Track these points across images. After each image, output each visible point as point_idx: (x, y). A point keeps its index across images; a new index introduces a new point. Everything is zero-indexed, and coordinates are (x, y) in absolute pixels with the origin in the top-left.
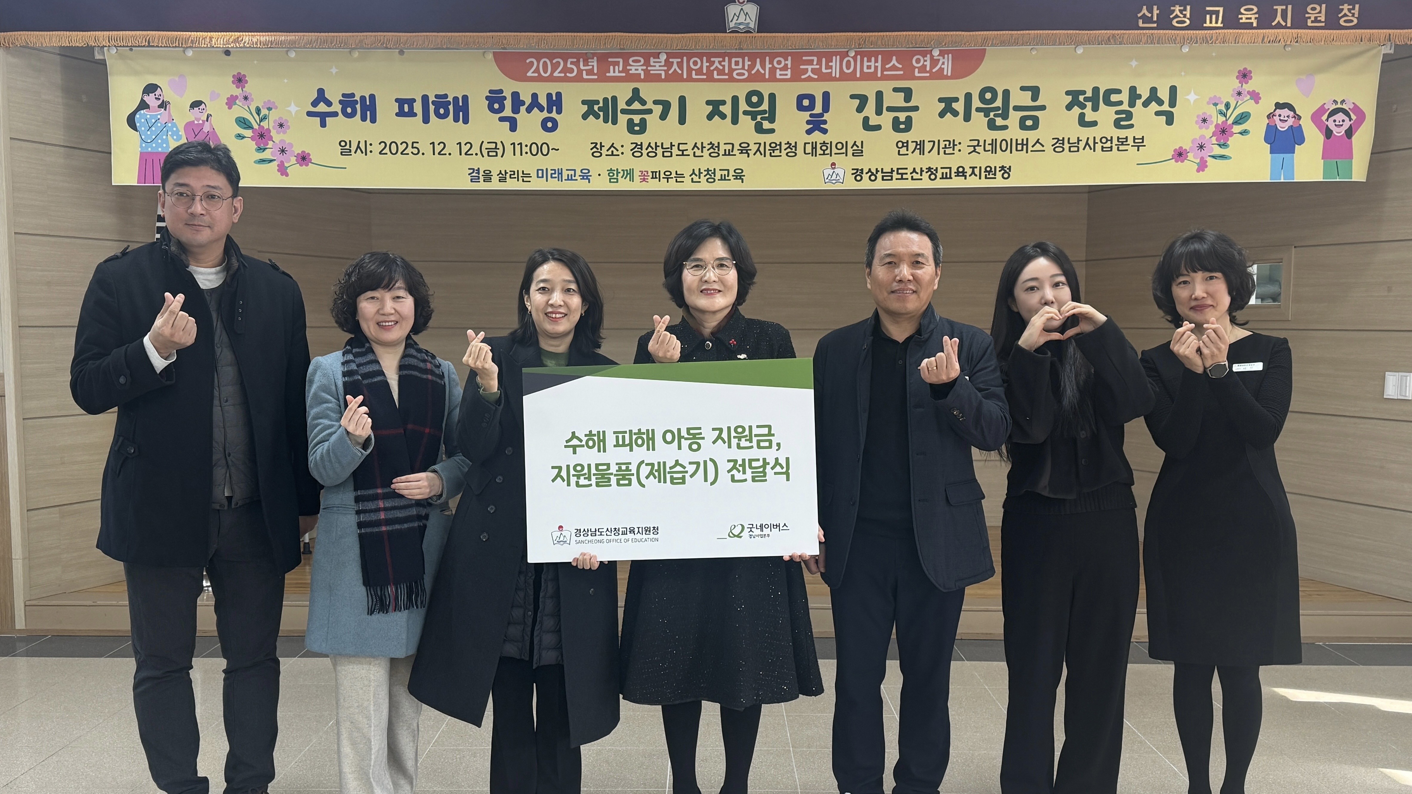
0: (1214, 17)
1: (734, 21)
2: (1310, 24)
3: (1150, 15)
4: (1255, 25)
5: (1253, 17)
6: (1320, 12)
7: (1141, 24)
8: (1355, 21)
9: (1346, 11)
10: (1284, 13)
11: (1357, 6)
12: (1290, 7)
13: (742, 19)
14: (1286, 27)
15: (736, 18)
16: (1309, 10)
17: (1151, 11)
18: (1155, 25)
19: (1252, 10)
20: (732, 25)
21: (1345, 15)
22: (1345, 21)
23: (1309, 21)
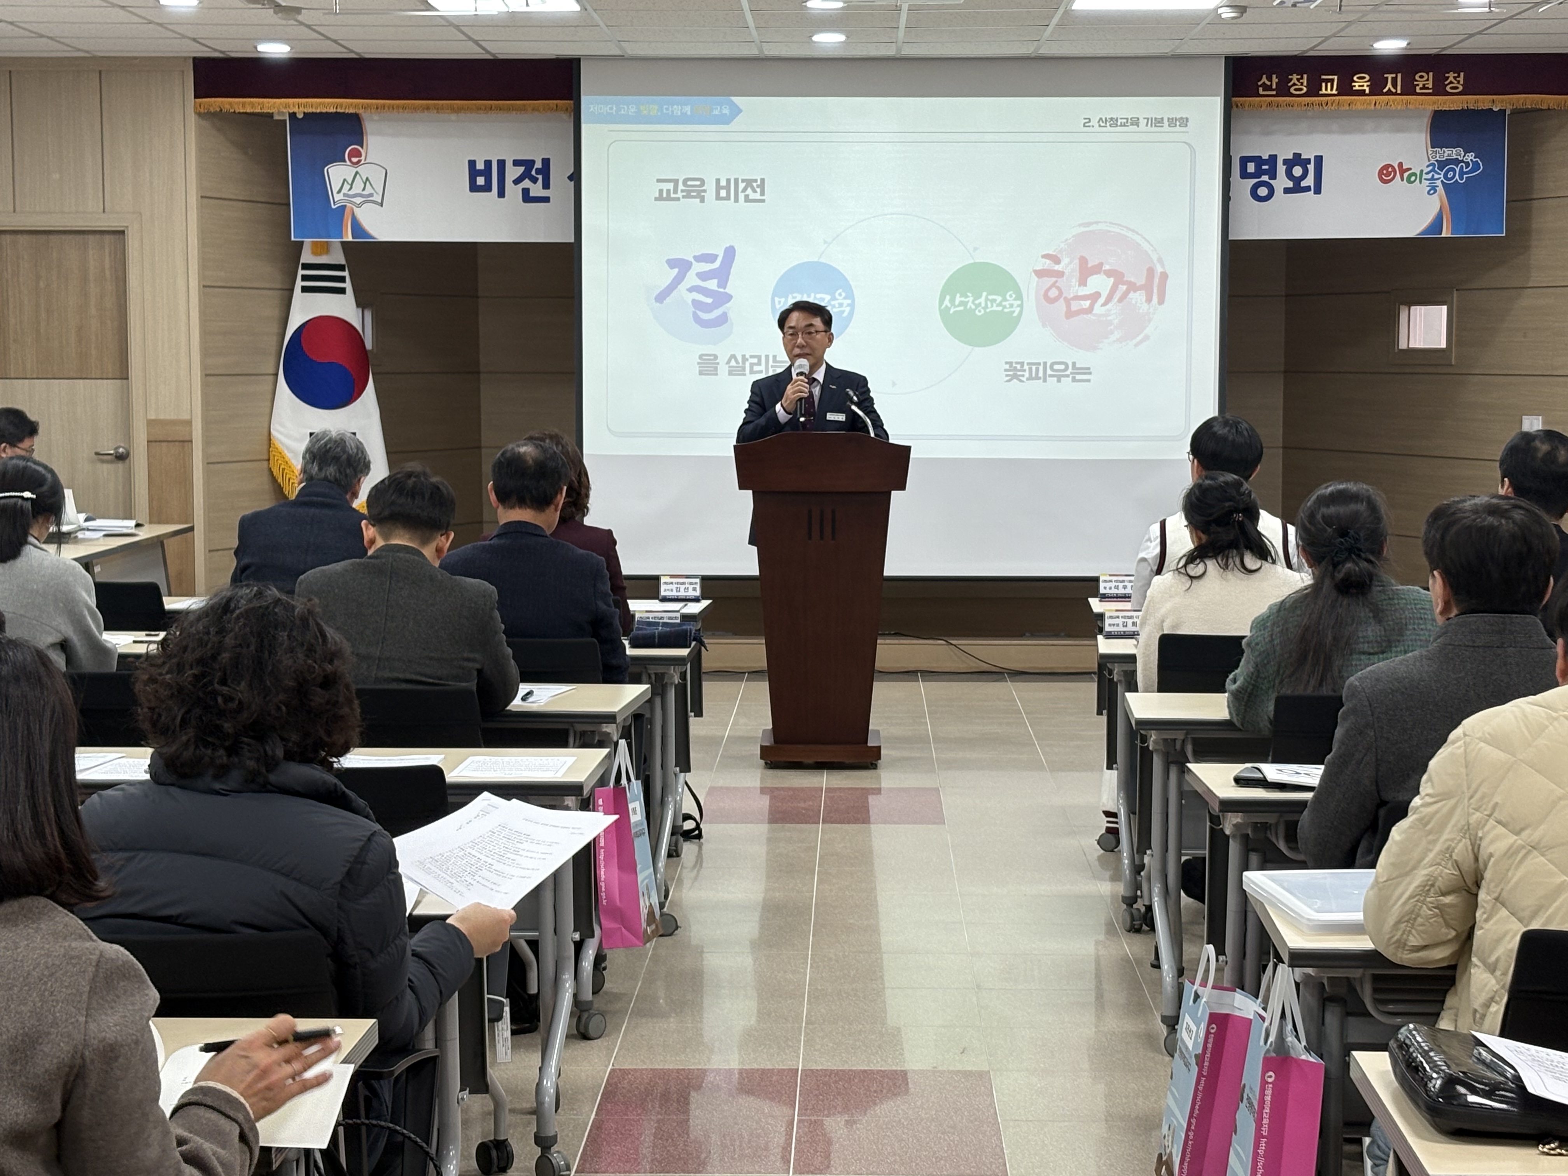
0: (1329, 84)
2: (1418, 90)
3: (1269, 83)
4: (1367, 91)
5: (1365, 84)
6: (1428, 80)
7: (1261, 92)
8: (1461, 88)
9: (1451, 79)
10: (1395, 80)
11: (1462, 74)
12: (1399, 75)
14: (1396, 94)
16: (1417, 78)
17: (1270, 80)
18: (1274, 93)
19: (1364, 78)
21: (1451, 82)
22: (1451, 88)
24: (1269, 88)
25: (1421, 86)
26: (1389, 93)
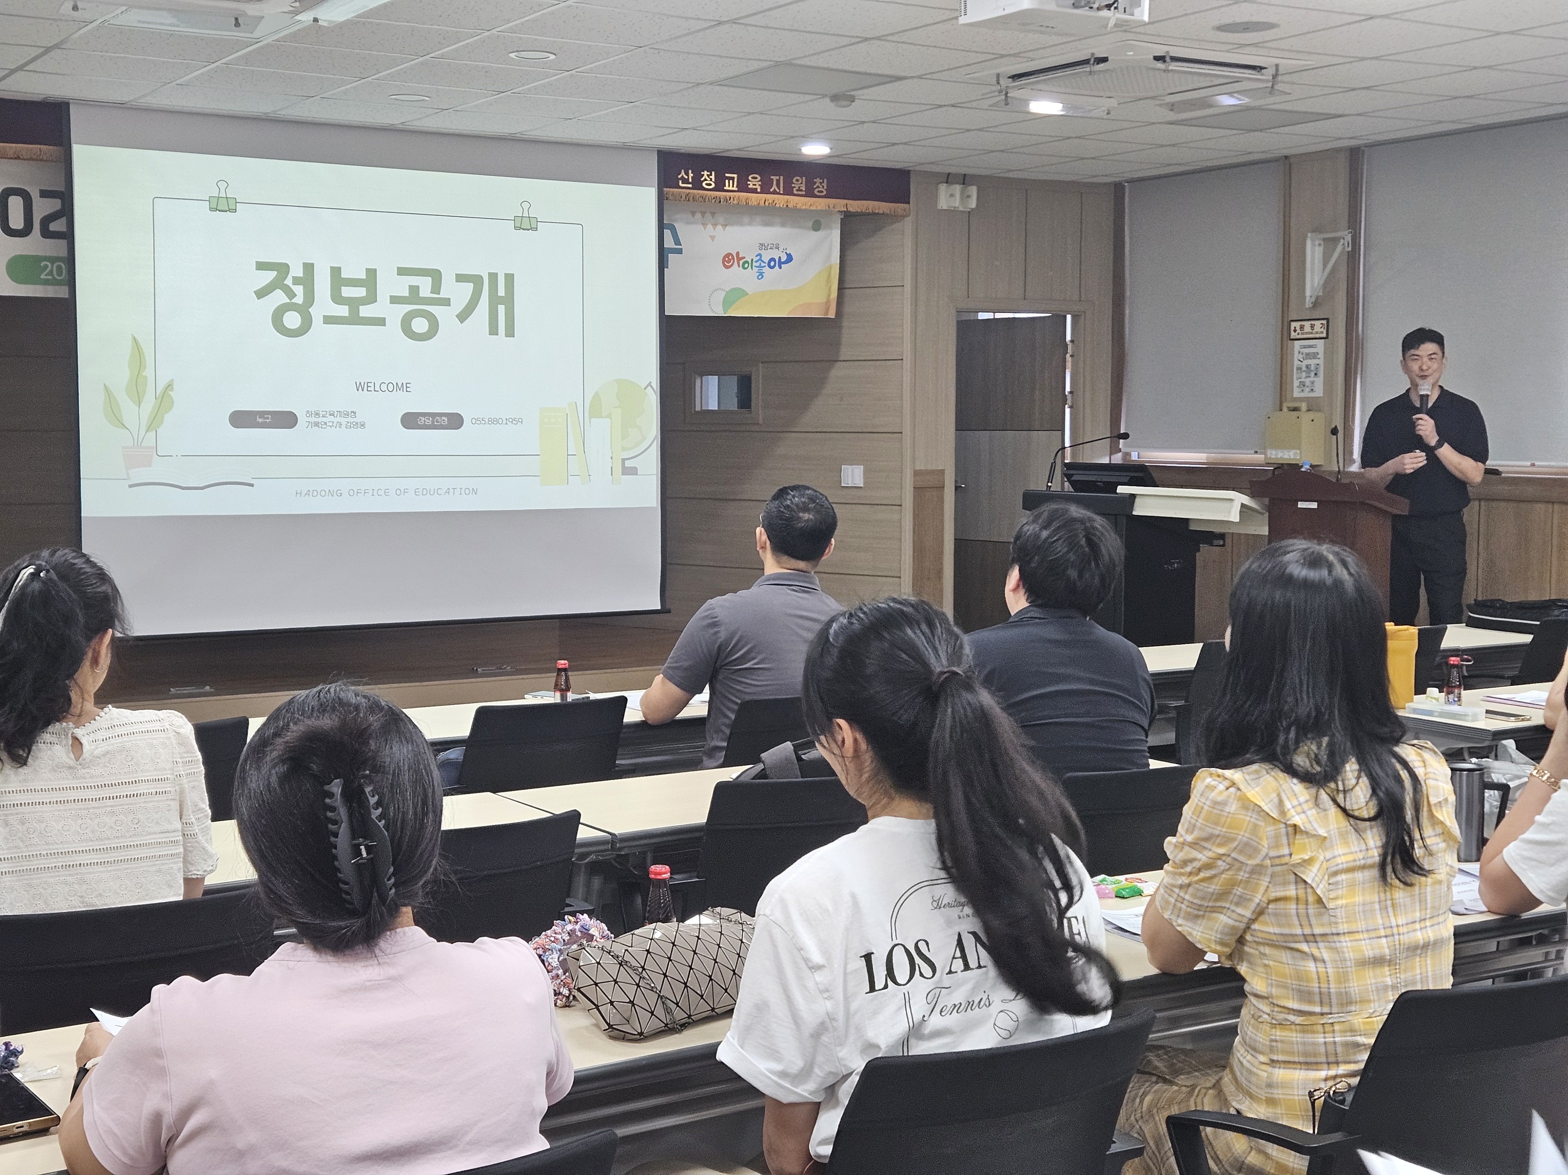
0: (731, 182)
2: (795, 192)
3: (686, 177)
4: (759, 190)
5: (757, 183)
6: (802, 183)
7: (680, 184)
8: (825, 193)
9: (818, 184)
10: (778, 181)
11: (826, 181)
12: (782, 177)
14: (779, 193)
16: (794, 181)
17: (687, 174)
18: (690, 186)
19: (756, 178)
21: (818, 187)
22: (819, 191)
23: (794, 189)
24: (687, 181)
25: (797, 188)
26: (775, 193)
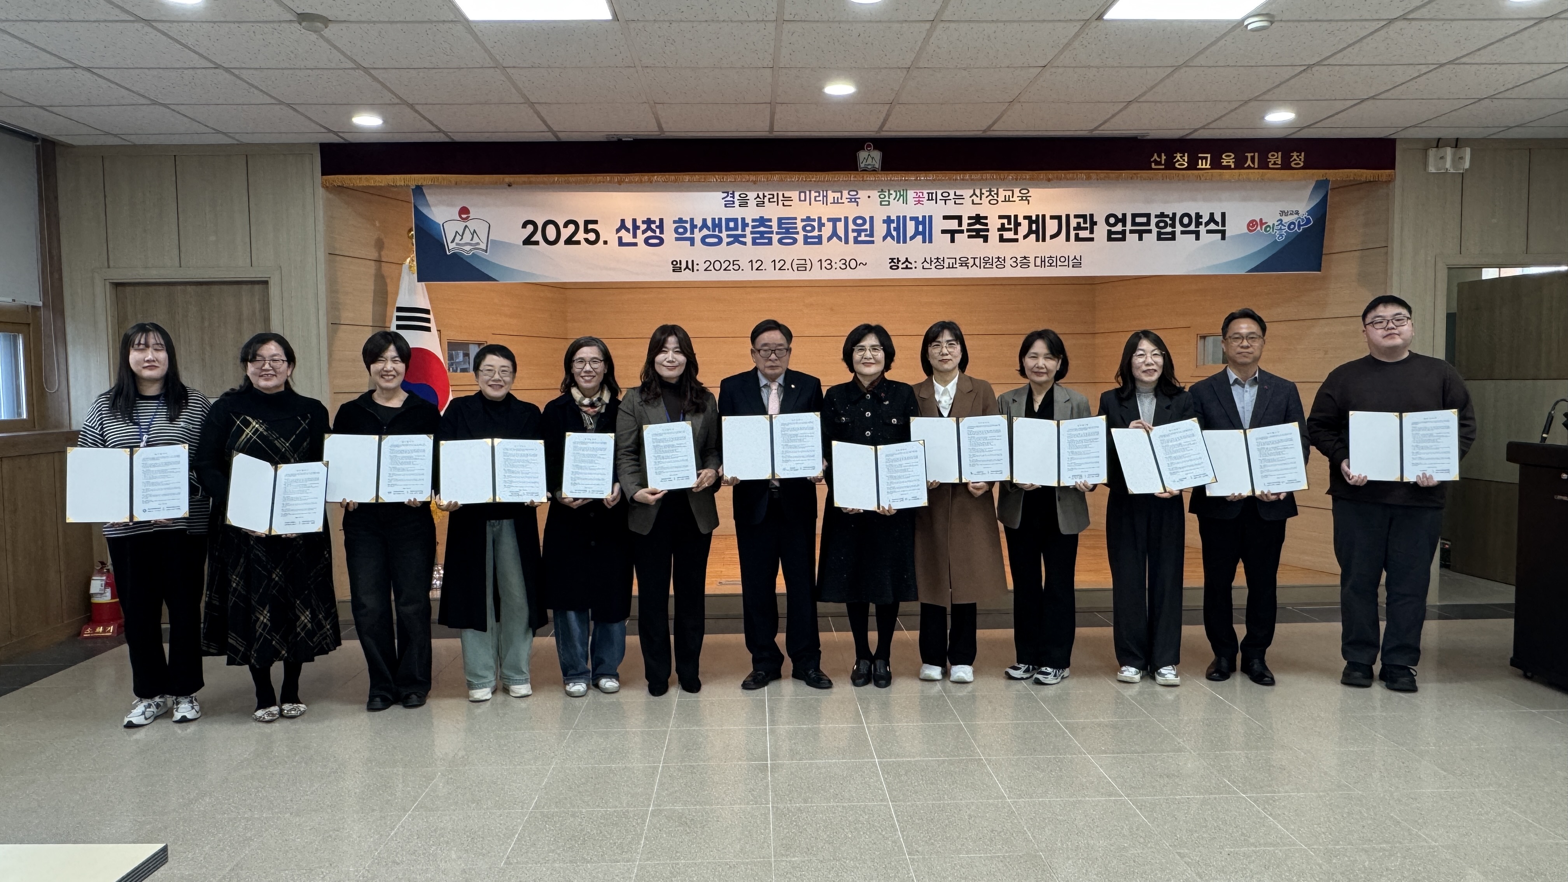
0: (1204, 161)
1: (864, 163)
2: (1270, 166)
3: (1159, 160)
4: (1233, 166)
5: (1231, 161)
6: (1277, 158)
7: (1153, 166)
8: (1302, 164)
9: (1295, 157)
10: (1253, 158)
11: (1303, 154)
12: (1256, 154)
13: (870, 161)
14: (1254, 168)
15: (865, 161)
16: (1270, 156)
17: (1160, 157)
18: (1163, 167)
19: (1230, 156)
20: (862, 165)
21: (1295, 160)
22: (1295, 164)
23: (1270, 164)
24: (1159, 163)
25: (1272, 162)
26: (1249, 167)
